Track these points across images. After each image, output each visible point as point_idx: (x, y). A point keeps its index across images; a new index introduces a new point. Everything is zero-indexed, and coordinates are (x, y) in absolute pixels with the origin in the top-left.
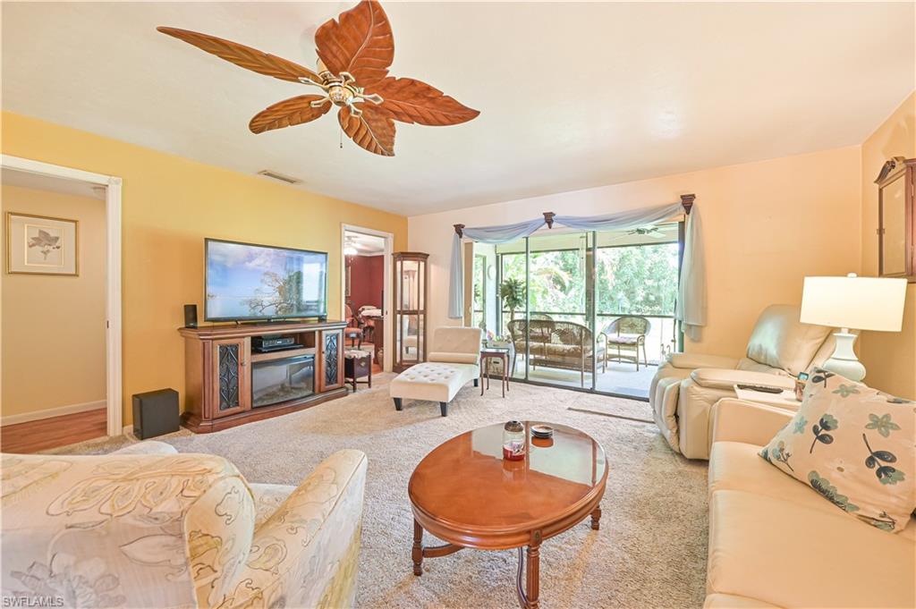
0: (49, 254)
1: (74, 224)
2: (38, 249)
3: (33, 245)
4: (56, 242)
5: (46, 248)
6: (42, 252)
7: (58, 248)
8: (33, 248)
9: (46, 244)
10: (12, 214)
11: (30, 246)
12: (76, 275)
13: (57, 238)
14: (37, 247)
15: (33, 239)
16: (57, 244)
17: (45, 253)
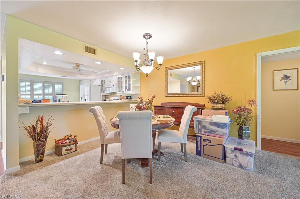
0: (287, 83)
1: (297, 70)
2: (283, 81)
3: (282, 80)
4: (289, 78)
5: (286, 80)
6: (285, 82)
7: (290, 80)
8: (281, 81)
9: (286, 79)
10: (275, 71)
11: (280, 81)
12: (297, 89)
13: (290, 76)
14: (283, 80)
15: (281, 78)
16: (290, 79)
17: (286, 82)
